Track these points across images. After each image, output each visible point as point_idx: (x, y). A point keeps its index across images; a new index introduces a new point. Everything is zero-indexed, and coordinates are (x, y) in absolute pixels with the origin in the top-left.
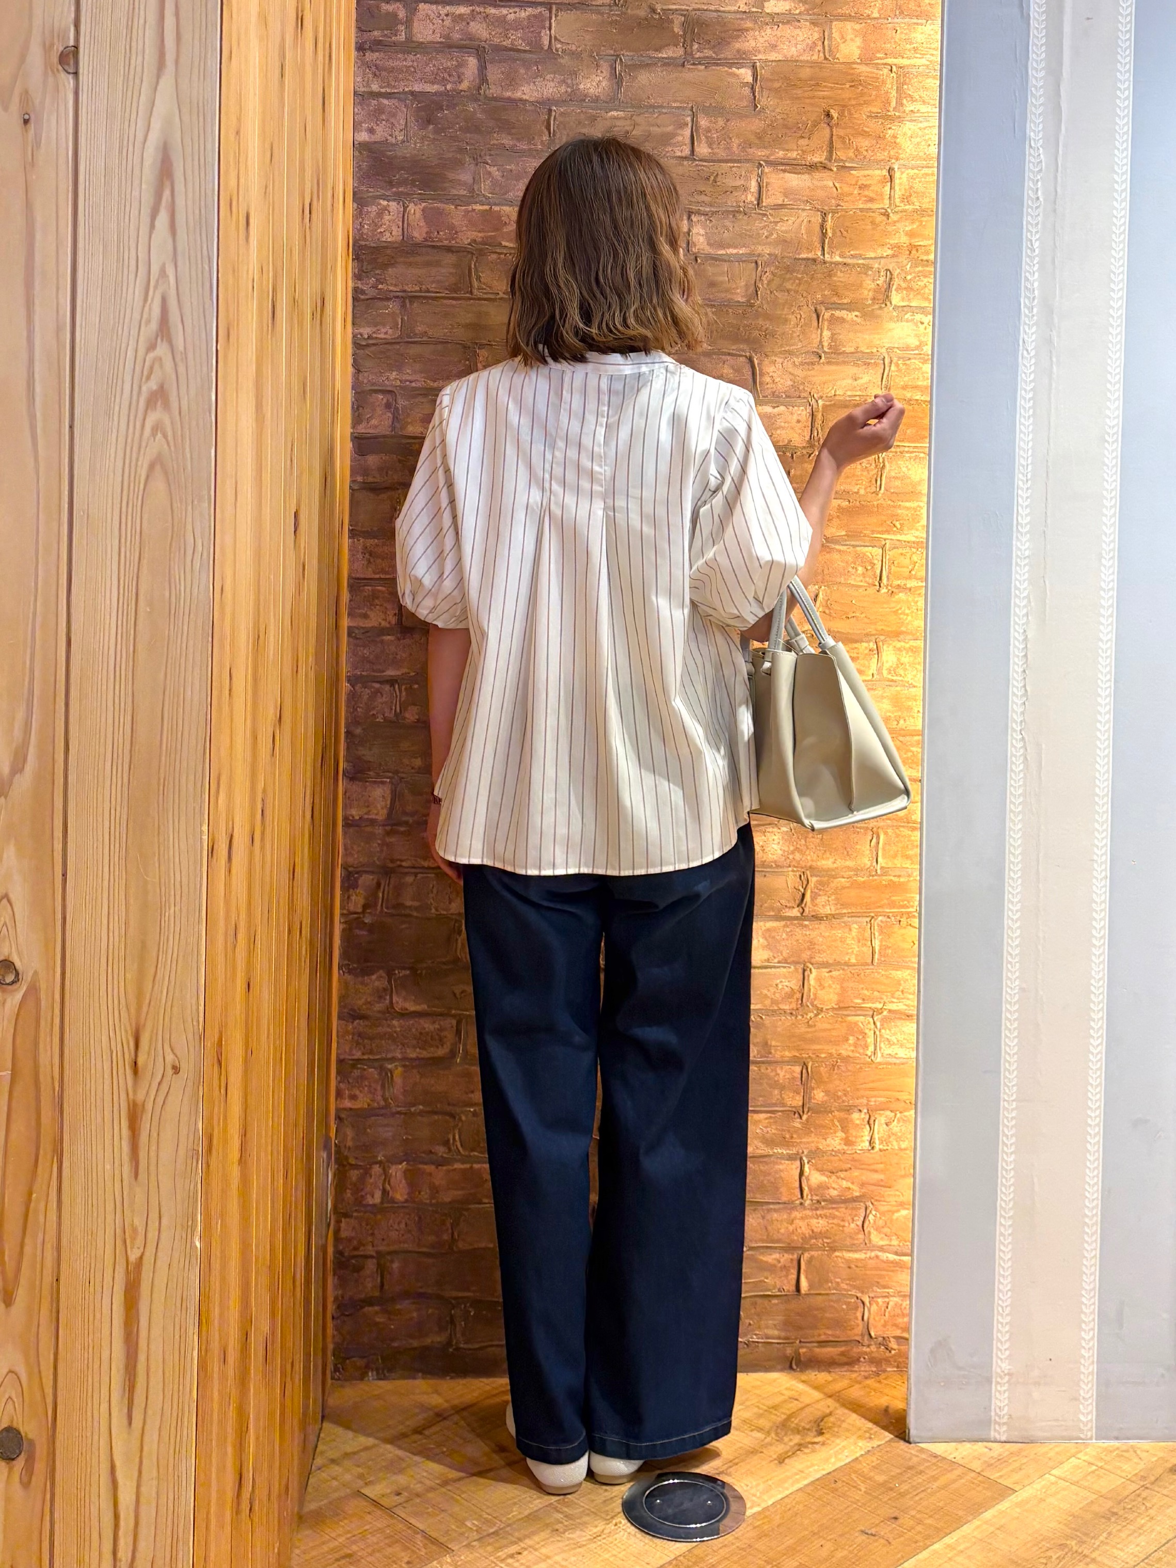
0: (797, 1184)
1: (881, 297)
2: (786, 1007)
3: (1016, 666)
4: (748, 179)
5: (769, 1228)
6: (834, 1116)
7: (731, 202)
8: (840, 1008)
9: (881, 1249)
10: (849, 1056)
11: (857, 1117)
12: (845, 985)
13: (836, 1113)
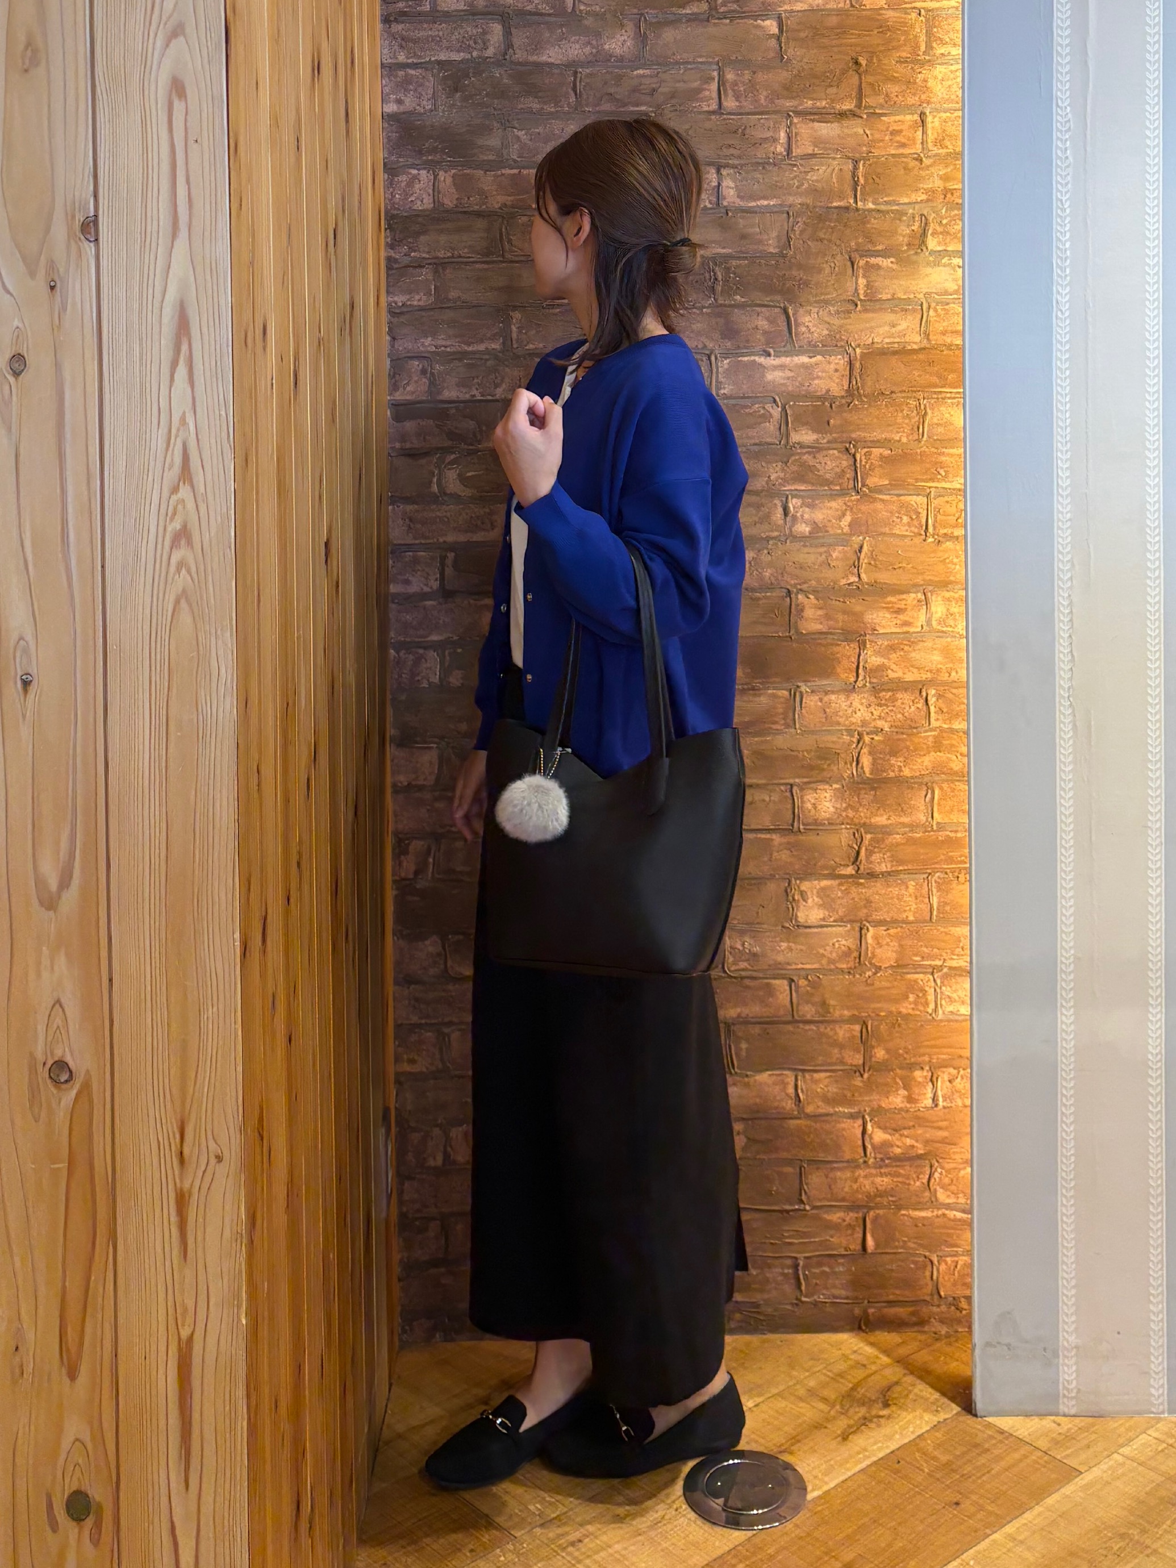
0: (860, 1143)
1: (917, 242)
2: (844, 966)
3: (1062, 629)
4: (776, 129)
5: (833, 1187)
6: (896, 1075)
7: (760, 154)
8: (898, 966)
9: (948, 1206)
10: (909, 1014)
11: (918, 1074)
12: (903, 943)
13: (898, 1071)
